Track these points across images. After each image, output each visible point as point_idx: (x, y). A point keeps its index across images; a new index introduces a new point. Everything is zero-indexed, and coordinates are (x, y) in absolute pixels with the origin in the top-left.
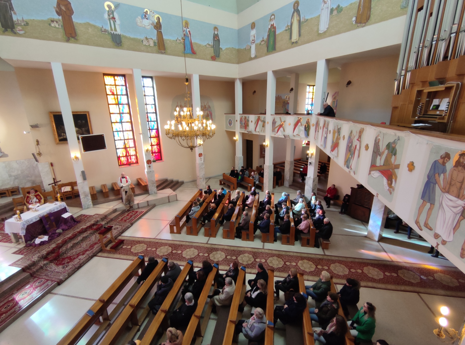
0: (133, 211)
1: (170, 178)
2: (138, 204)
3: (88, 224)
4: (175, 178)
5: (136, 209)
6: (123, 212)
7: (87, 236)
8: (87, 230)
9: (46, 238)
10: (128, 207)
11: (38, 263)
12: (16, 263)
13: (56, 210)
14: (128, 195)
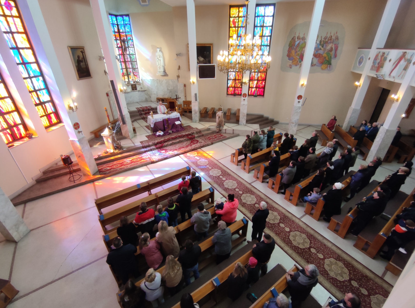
0: (220, 134)
1: (266, 115)
2: (226, 130)
3: (187, 133)
4: (271, 117)
5: (224, 133)
6: (213, 132)
7: (182, 141)
8: (185, 137)
9: (162, 133)
10: (218, 130)
11: (151, 146)
12: (143, 142)
13: (173, 118)
14: (220, 120)
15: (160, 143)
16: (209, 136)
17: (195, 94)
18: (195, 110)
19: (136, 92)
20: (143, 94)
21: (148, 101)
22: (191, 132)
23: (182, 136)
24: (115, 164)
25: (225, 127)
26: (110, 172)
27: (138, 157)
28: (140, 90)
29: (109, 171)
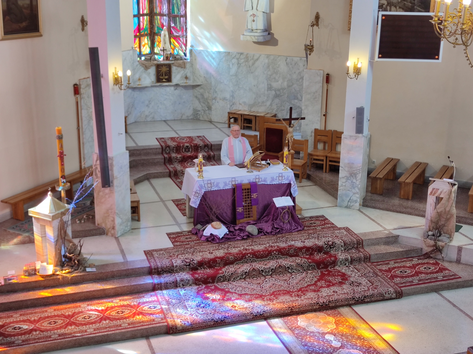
2: (460, 249)
5: (450, 262)
6: (409, 254)
7: (289, 268)
9: (222, 232)
10: (430, 246)
11: (177, 272)
12: (154, 253)
13: (268, 183)
14: (439, 211)
15: (211, 263)
16: (392, 265)
17: (357, 109)
18: (350, 165)
19: (168, 89)
20: (187, 95)
21: (201, 119)
22: (324, 240)
23: (292, 251)
24: (48, 317)
25: (458, 240)
26: (27, 340)
27: (125, 303)
28: (182, 82)
29: (23, 337)
